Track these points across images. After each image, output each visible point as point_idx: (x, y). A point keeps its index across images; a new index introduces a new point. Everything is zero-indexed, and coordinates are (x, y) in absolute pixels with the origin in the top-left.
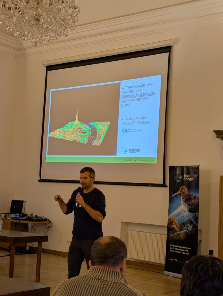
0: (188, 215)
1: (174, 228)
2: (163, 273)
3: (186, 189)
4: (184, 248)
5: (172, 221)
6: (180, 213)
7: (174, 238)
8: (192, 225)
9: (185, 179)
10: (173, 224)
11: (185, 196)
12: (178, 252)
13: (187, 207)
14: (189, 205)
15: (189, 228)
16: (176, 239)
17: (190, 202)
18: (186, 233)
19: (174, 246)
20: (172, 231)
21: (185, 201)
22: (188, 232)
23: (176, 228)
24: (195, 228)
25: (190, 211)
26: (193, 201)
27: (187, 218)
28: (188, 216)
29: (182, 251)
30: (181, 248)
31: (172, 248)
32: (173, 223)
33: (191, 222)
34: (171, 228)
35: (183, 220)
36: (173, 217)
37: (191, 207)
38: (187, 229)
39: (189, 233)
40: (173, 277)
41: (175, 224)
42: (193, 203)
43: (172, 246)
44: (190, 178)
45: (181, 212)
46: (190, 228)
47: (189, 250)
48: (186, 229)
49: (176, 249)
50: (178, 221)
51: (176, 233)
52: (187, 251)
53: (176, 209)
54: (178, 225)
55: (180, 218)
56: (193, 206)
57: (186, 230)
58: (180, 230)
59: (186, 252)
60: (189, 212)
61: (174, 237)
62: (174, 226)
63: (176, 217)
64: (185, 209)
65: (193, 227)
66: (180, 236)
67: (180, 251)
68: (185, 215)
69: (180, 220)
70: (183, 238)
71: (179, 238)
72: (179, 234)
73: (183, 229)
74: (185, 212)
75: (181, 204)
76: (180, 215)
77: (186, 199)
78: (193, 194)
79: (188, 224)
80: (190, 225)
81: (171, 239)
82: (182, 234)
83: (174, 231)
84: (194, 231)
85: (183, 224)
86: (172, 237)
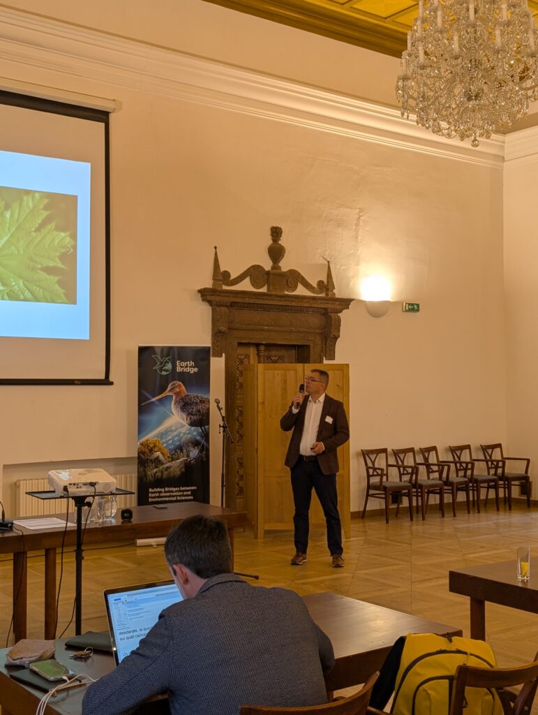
0: (187, 432)
1: (157, 458)
3: (183, 388)
4: (182, 489)
5: (151, 446)
6: (169, 430)
7: (158, 476)
9: (179, 369)
10: (156, 452)
12: (167, 499)
13: (185, 417)
14: (189, 414)
15: (191, 452)
16: (162, 477)
17: (193, 408)
18: (186, 463)
19: (159, 490)
20: (153, 464)
21: (181, 408)
22: (191, 461)
23: (161, 457)
24: (204, 452)
25: (192, 424)
26: (200, 407)
27: (186, 438)
28: (188, 434)
29: (177, 496)
30: (176, 491)
31: (153, 495)
32: (156, 450)
33: (196, 443)
34: (151, 460)
35: (179, 440)
36: (155, 439)
37: (194, 418)
38: (188, 456)
41: (160, 450)
42: (199, 411)
43: (155, 490)
44: (190, 367)
45: (173, 428)
46: (194, 453)
47: (192, 490)
48: (185, 456)
49: (163, 494)
50: (165, 445)
51: (161, 467)
52: (189, 493)
53: (160, 423)
54: (166, 451)
55: (170, 438)
56: (199, 415)
57: (186, 458)
58: (170, 459)
59: (187, 495)
60: (189, 427)
61: (157, 474)
62: (158, 453)
64: (182, 421)
65: (201, 451)
66: (171, 469)
67: (173, 496)
68: (181, 432)
69: (170, 442)
70: (179, 472)
71: (169, 474)
72: (168, 468)
73: (178, 457)
74: (183, 426)
75: (172, 413)
76: (170, 433)
77: (183, 405)
78: (199, 395)
79: (188, 446)
80: (194, 447)
81: (150, 478)
82: (176, 466)
83: (157, 464)
84: (202, 457)
85: (178, 449)
86: (153, 474)
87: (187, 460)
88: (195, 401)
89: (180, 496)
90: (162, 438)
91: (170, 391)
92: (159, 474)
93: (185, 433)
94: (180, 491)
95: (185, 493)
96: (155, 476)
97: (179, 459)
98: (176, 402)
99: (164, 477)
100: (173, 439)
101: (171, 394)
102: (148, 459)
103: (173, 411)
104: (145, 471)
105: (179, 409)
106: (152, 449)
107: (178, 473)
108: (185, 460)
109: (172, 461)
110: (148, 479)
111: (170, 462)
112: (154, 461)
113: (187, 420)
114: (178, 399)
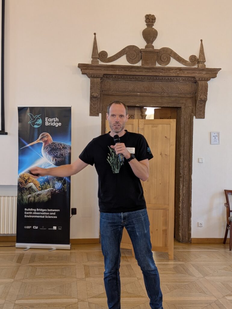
1: (30, 187)
2: (15, 246)
4: (48, 210)
5: (26, 178)
7: (31, 200)
8: (61, 182)
9: (47, 124)
10: (30, 183)
11: (49, 145)
12: (38, 217)
13: (52, 159)
14: (55, 157)
15: (56, 185)
16: (34, 201)
17: (57, 153)
18: (52, 192)
19: (32, 210)
20: (28, 191)
21: (48, 152)
22: (55, 191)
23: (34, 187)
24: (66, 185)
26: (63, 152)
29: (45, 215)
30: (44, 212)
31: (28, 213)
32: (30, 181)
33: (59, 179)
34: (26, 188)
37: (58, 159)
38: (54, 187)
39: (57, 191)
40: (30, 248)
43: (29, 210)
44: (56, 122)
46: (58, 185)
47: (56, 212)
48: (51, 187)
49: (35, 213)
51: (34, 194)
52: (54, 214)
53: (32, 163)
54: (37, 182)
57: (52, 189)
58: (40, 189)
64: (49, 162)
65: (64, 184)
66: (41, 196)
67: (42, 215)
71: (39, 199)
72: (38, 195)
73: (46, 187)
74: (50, 165)
77: (50, 150)
78: (62, 143)
79: (54, 180)
80: (58, 181)
81: (26, 201)
82: (45, 194)
83: (31, 191)
84: (64, 188)
85: (46, 182)
86: (28, 199)
88: (59, 147)
89: (47, 215)
91: (41, 139)
92: (32, 199)
94: (47, 212)
95: (51, 214)
96: (29, 200)
97: (47, 189)
98: (45, 148)
99: (36, 201)
101: (41, 141)
102: (24, 188)
103: (43, 154)
104: (22, 196)
105: (47, 153)
106: (27, 180)
107: (46, 199)
108: (52, 190)
109: (42, 190)
110: (24, 202)
111: (41, 191)
112: (29, 189)
113: (53, 161)
114: (46, 146)
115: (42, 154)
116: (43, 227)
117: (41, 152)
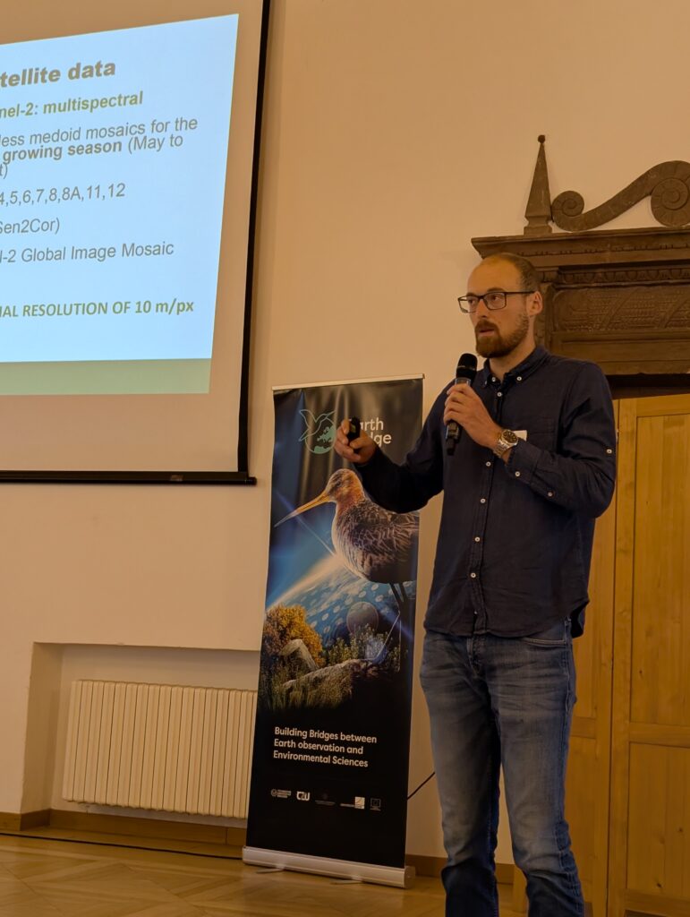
0: (362, 595)
1: (295, 654)
2: (241, 859)
3: (358, 485)
4: (344, 737)
5: (285, 623)
6: (324, 588)
7: (294, 699)
8: (384, 638)
10: (293, 639)
12: (312, 758)
14: (370, 550)
15: (368, 647)
16: (304, 702)
17: (376, 536)
18: (355, 674)
19: (294, 732)
20: (287, 669)
21: (350, 535)
22: (366, 669)
23: (305, 654)
24: (397, 650)
25: (375, 575)
26: (392, 532)
27: (357, 609)
28: (365, 599)
29: (333, 754)
30: (331, 742)
31: (283, 744)
32: (293, 634)
33: (380, 625)
34: (282, 657)
35: (343, 614)
36: (293, 607)
37: (379, 559)
38: (361, 656)
39: (370, 671)
40: (286, 870)
42: (389, 543)
43: (287, 732)
44: (376, 433)
45: (333, 584)
46: (376, 648)
47: (366, 745)
48: (355, 655)
49: (303, 745)
50: (314, 624)
51: (303, 678)
52: (360, 751)
54: (315, 638)
55: (324, 607)
56: (390, 553)
57: (355, 661)
58: (323, 660)
59: (354, 757)
60: (368, 582)
61: (293, 694)
62: (298, 643)
63: (307, 605)
64: (350, 567)
65: (390, 646)
66: (324, 685)
67: (325, 754)
68: (349, 593)
69: (325, 617)
71: (318, 697)
72: (318, 681)
73: (339, 655)
74: (353, 580)
75: (332, 547)
76: (325, 595)
77: (356, 527)
79: (365, 631)
80: (375, 635)
81: (279, 702)
82: (333, 677)
83: (295, 668)
84: (392, 661)
85: (339, 636)
86: (284, 693)
87: (358, 666)
88: (382, 517)
89: (339, 755)
90: (308, 607)
91: (331, 492)
92: (297, 694)
93: (356, 599)
94: (339, 743)
95: (351, 750)
96: (288, 698)
97: (341, 662)
98: (340, 518)
99: (309, 702)
100: (329, 611)
101: (332, 500)
102: (276, 655)
103: (334, 543)
104: (270, 683)
105: (346, 536)
106: (285, 630)
107: (337, 696)
108: (355, 664)
109: (326, 666)
110: (274, 704)
111: (323, 667)
112: (289, 660)
113: (363, 565)
114: (344, 513)
115: (331, 541)
116: (325, 796)
117: (330, 534)
